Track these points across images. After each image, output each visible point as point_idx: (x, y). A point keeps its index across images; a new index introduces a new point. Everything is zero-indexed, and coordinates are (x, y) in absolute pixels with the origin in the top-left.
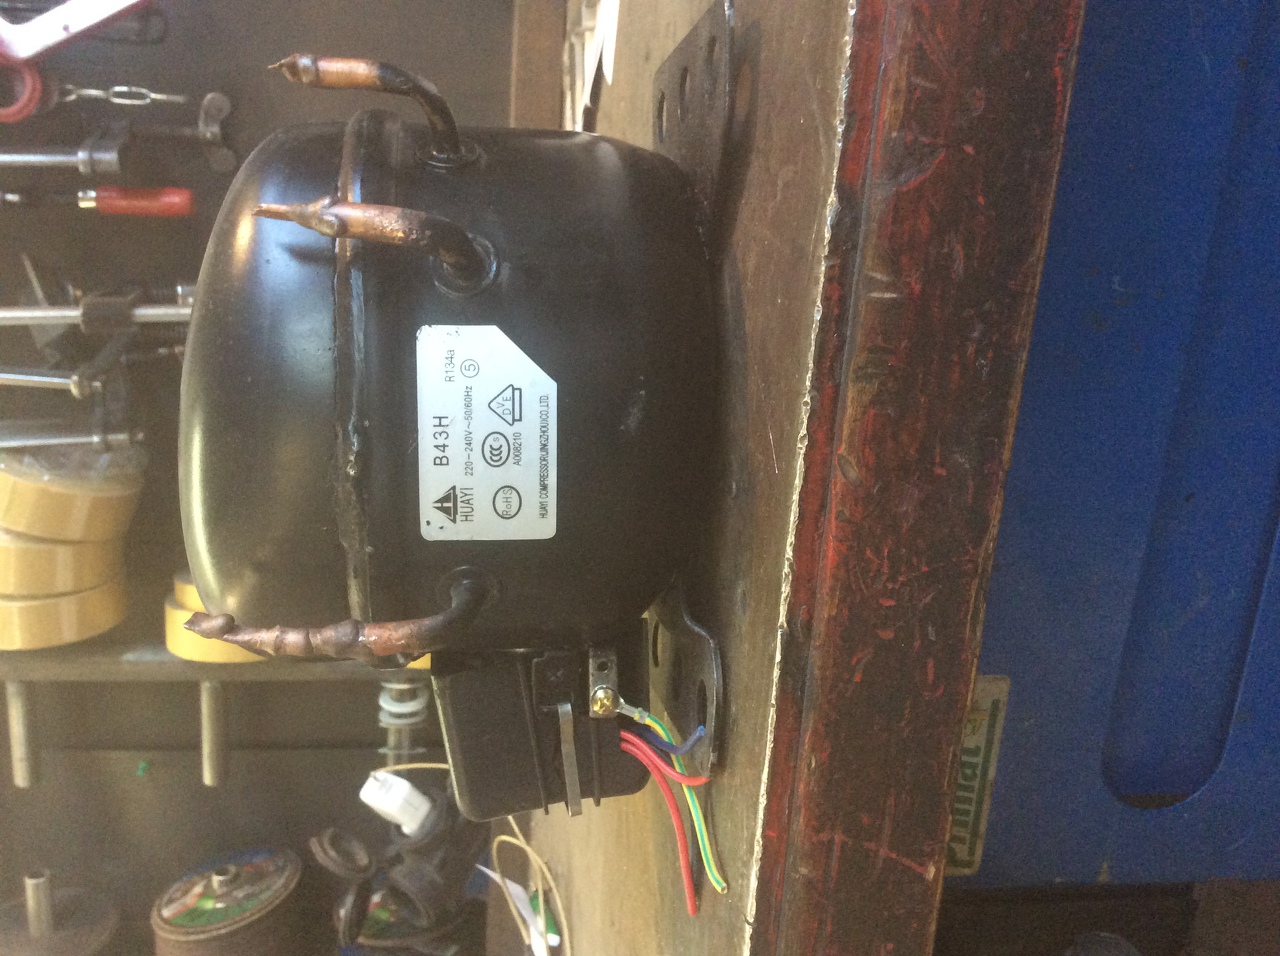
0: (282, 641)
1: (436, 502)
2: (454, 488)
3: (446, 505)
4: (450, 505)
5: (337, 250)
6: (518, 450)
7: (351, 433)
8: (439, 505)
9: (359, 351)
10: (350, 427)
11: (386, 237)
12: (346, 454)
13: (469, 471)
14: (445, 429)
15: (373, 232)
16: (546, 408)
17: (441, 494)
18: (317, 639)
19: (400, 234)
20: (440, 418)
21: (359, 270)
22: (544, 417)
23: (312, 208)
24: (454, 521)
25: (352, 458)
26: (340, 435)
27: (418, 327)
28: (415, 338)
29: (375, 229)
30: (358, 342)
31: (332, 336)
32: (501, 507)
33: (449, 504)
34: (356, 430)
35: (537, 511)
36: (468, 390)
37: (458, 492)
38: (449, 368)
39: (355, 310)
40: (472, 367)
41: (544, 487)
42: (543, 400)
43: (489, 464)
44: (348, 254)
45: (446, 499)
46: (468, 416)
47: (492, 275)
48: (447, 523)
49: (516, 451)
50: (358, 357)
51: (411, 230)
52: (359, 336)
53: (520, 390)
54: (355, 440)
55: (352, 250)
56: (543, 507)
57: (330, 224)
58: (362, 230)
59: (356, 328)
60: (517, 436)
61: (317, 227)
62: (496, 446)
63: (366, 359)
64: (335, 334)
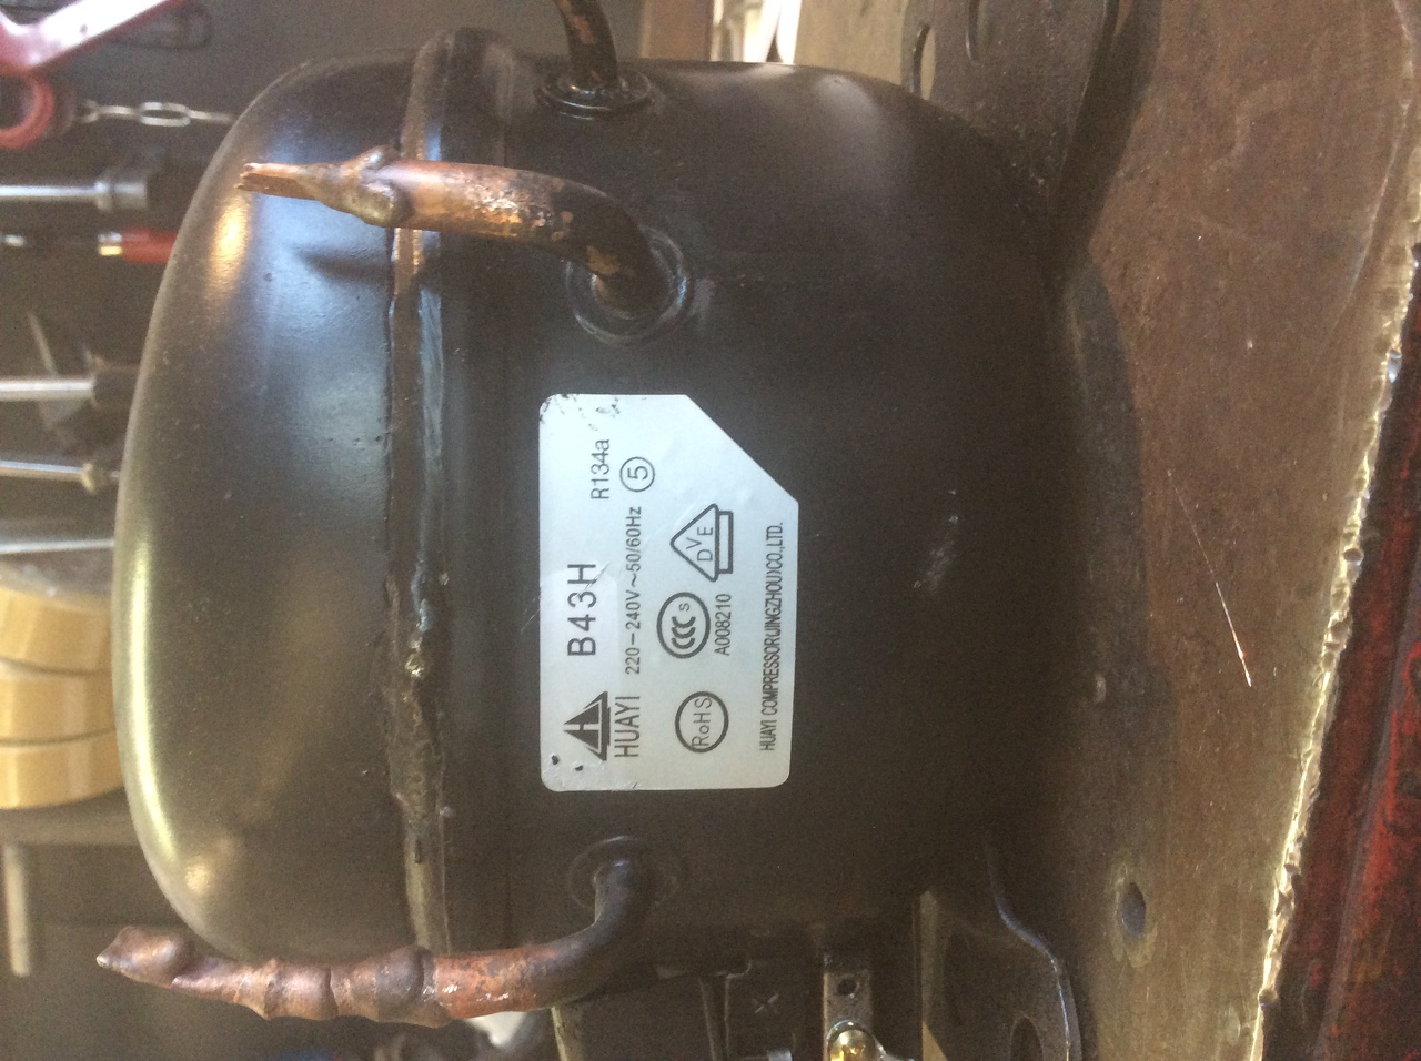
0: (279, 994)
1: (572, 721)
2: (604, 697)
3: (587, 727)
4: (597, 727)
5: (396, 255)
6: (725, 626)
7: (416, 600)
8: (576, 727)
9: (433, 442)
10: (414, 587)
11: (487, 225)
12: (404, 640)
13: (635, 666)
14: (591, 588)
15: (461, 215)
16: (776, 549)
17: (580, 709)
18: (344, 988)
19: (514, 219)
20: (581, 567)
21: (435, 291)
22: (774, 565)
23: (346, 171)
24: (603, 756)
25: (416, 645)
26: (395, 603)
27: (542, 398)
28: (537, 419)
29: (466, 209)
30: (432, 426)
31: (382, 414)
32: (690, 729)
33: (594, 725)
34: (425, 592)
35: (756, 737)
36: (635, 513)
37: (611, 703)
38: (599, 475)
39: (427, 365)
40: (641, 472)
41: (771, 694)
42: (773, 533)
43: (671, 653)
44: (416, 262)
45: (588, 716)
46: (633, 563)
47: (679, 301)
48: (592, 762)
49: (721, 629)
50: (431, 454)
51: (534, 210)
52: (433, 415)
53: (730, 514)
54: (422, 610)
55: (424, 253)
56: (768, 732)
57: (381, 201)
58: (441, 211)
59: (427, 398)
60: (722, 600)
61: (356, 208)
62: (684, 618)
63: (445, 459)
64: (389, 409)
